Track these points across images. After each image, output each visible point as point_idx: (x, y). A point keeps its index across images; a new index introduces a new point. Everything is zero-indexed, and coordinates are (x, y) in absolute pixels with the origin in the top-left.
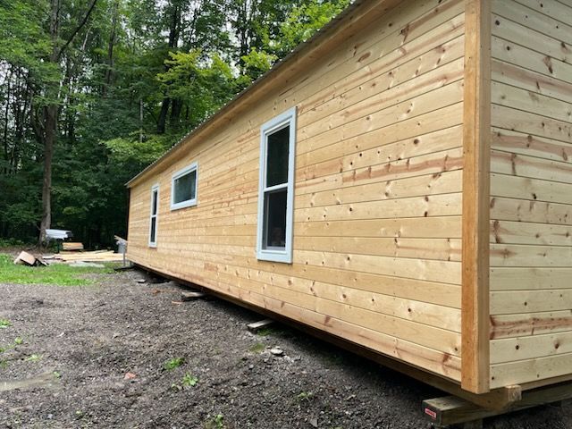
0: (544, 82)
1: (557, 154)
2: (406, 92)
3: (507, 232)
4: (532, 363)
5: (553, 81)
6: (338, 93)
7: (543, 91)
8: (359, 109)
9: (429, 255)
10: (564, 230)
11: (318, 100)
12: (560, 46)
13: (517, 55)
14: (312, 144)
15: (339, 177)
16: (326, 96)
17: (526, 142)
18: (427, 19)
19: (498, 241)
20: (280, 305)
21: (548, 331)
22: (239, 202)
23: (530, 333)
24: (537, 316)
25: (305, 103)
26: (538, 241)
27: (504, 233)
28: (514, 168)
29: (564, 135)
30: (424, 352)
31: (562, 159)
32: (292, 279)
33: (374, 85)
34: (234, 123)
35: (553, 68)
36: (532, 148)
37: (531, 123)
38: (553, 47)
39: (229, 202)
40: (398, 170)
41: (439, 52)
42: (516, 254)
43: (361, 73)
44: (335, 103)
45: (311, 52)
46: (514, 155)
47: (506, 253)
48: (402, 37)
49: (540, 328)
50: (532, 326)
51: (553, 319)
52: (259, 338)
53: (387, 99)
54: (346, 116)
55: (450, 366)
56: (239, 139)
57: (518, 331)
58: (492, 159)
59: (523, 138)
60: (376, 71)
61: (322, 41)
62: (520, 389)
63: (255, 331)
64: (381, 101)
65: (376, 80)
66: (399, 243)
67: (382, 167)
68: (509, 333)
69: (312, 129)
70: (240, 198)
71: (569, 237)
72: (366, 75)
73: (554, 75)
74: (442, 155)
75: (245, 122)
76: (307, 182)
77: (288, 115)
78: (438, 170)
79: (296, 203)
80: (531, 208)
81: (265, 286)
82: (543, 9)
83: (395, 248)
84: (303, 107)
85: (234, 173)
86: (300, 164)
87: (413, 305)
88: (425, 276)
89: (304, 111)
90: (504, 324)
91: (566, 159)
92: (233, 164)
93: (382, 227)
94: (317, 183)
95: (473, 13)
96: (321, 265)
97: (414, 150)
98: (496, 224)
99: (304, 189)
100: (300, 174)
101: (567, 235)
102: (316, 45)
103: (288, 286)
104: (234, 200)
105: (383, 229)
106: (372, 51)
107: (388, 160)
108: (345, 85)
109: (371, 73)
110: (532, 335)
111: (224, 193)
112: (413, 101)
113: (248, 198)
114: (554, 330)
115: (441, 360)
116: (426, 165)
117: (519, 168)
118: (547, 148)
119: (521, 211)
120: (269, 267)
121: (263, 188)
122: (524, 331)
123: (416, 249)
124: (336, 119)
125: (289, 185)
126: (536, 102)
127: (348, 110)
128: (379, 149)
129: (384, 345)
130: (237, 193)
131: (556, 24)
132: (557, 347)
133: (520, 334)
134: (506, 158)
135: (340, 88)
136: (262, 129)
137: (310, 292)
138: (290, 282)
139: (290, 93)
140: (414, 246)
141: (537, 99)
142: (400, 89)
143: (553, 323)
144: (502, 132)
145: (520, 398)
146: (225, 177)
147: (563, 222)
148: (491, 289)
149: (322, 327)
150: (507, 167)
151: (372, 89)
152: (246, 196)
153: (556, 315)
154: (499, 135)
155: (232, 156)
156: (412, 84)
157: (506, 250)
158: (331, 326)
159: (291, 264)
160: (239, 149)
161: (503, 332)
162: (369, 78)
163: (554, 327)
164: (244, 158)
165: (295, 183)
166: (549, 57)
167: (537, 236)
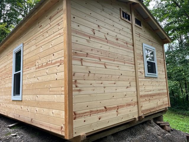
0: (92, 37)
1: (97, 59)
2: (51, 38)
3: (80, 83)
4: (91, 125)
5: (95, 37)
6: (34, 39)
7: (91, 39)
8: (39, 44)
9: (57, 93)
10: (100, 82)
11: (29, 41)
12: (98, 27)
13: (82, 28)
14: (27, 56)
15: (35, 67)
16: (31, 40)
17: (86, 55)
18: (55, 15)
19: (76, 87)
20: (18, 116)
21: (96, 114)
22: (7, 79)
23: (89, 116)
24: (92, 110)
25: (25, 42)
26: (91, 86)
27: (79, 84)
28: (82, 63)
29: (99, 53)
30: (57, 127)
31: (99, 60)
32: (22, 106)
33: (43, 36)
34: (6, 49)
35: (95, 33)
36: (89, 57)
37: (88, 49)
38: (95, 27)
39: (4, 79)
40: (49, 65)
41: (58, 26)
42: (83, 90)
43: (40, 32)
44: (33, 42)
45: (25, 24)
46: (82, 59)
47: (80, 90)
48: (50, 20)
49: (93, 114)
50: (90, 113)
51: (98, 110)
52: (11, 130)
53: (46, 41)
54: (36, 46)
55: (62, 131)
56: (7, 55)
57: (85, 116)
58: (72, 60)
59: (85, 54)
60: (44, 31)
61: (27, 20)
62: (86, 135)
63: (10, 128)
64: (45, 41)
65: (44, 34)
66: (50, 90)
67: (45, 64)
68: (81, 117)
69: (27, 51)
70: (7, 77)
71: (102, 84)
72: (41, 32)
73: (95, 35)
74: (59, 59)
75: (9, 49)
76: (26, 70)
77: (21, 46)
78: (59, 64)
79: (23, 77)
80: (89, 75)
81: (14, 110)
82: (91, 15)
83: (49, 92)
84: (25, 43)
85: (5, 67)
86: (24, 63)
87: (54, 111)
88: (56, 100)
89: (25, 44)
90: (79, 114)
91: (101, 60)
92: (6, 64)
93: (46, 84)
94: (29, 70)
95: (65, 14)
96: (30, 100)
97: (53, 58)
98: (76, 81)
99: (25, 72)
100: (24, 67)
101: (102, 83)
102: (26, 22)
103: (21, 109)
104: (5, 78)
105: (46, 85)
106: (42, 25)
107: (47, 61)
108: (36, 36)
109: (42, 32)
110: (90, 116)
111: (3, 75)
112: (53, 42)
113: (9, 77)
114: (98, 114)
115: (60, 129)
116: (56, 63)
117: (84, 63)
118: (94, 57)
119: (85, 77)
120: (15, 103)
121: (14, 72)
122: (87, 115)
123: (54, 91)
124: (34, 48)
125: (21, 71)
126: (89, 43)
127: (37, 44)
128: (45, 58)
129: (47, 127)
130: (7, 75)
131: (96, 20)
132: (100, 119)
133: (85, 117)
134: (79, 60)
135: (35, 36)
136: (13, 51)
137: (27, 111)
138: (21, 107)
139: (21, 38)
140: (54, 90)
141: (90, 42)
142: (50, 37)
143: (98, 112)
144: (77, 52)
145: (86, 138)
146: (3, 69)
147: (100, 79)
148: (73, 103)
149: (30, 123)
150: (79, 63)
151: (43, 37)
152: (9, 76)
153: (98, 109)
154: (76, 53)
155: (5, 61)
156: (52, 36)
157: (80, 89)
158: (33, 122)
159: (22, 101)
160: (7, 58)
161: (79, 117)
162: (42, 33)
163: (98, 113)
164: (9, 62)
165: (23, 70)
166: (94, 30)
167: (91, 84)
